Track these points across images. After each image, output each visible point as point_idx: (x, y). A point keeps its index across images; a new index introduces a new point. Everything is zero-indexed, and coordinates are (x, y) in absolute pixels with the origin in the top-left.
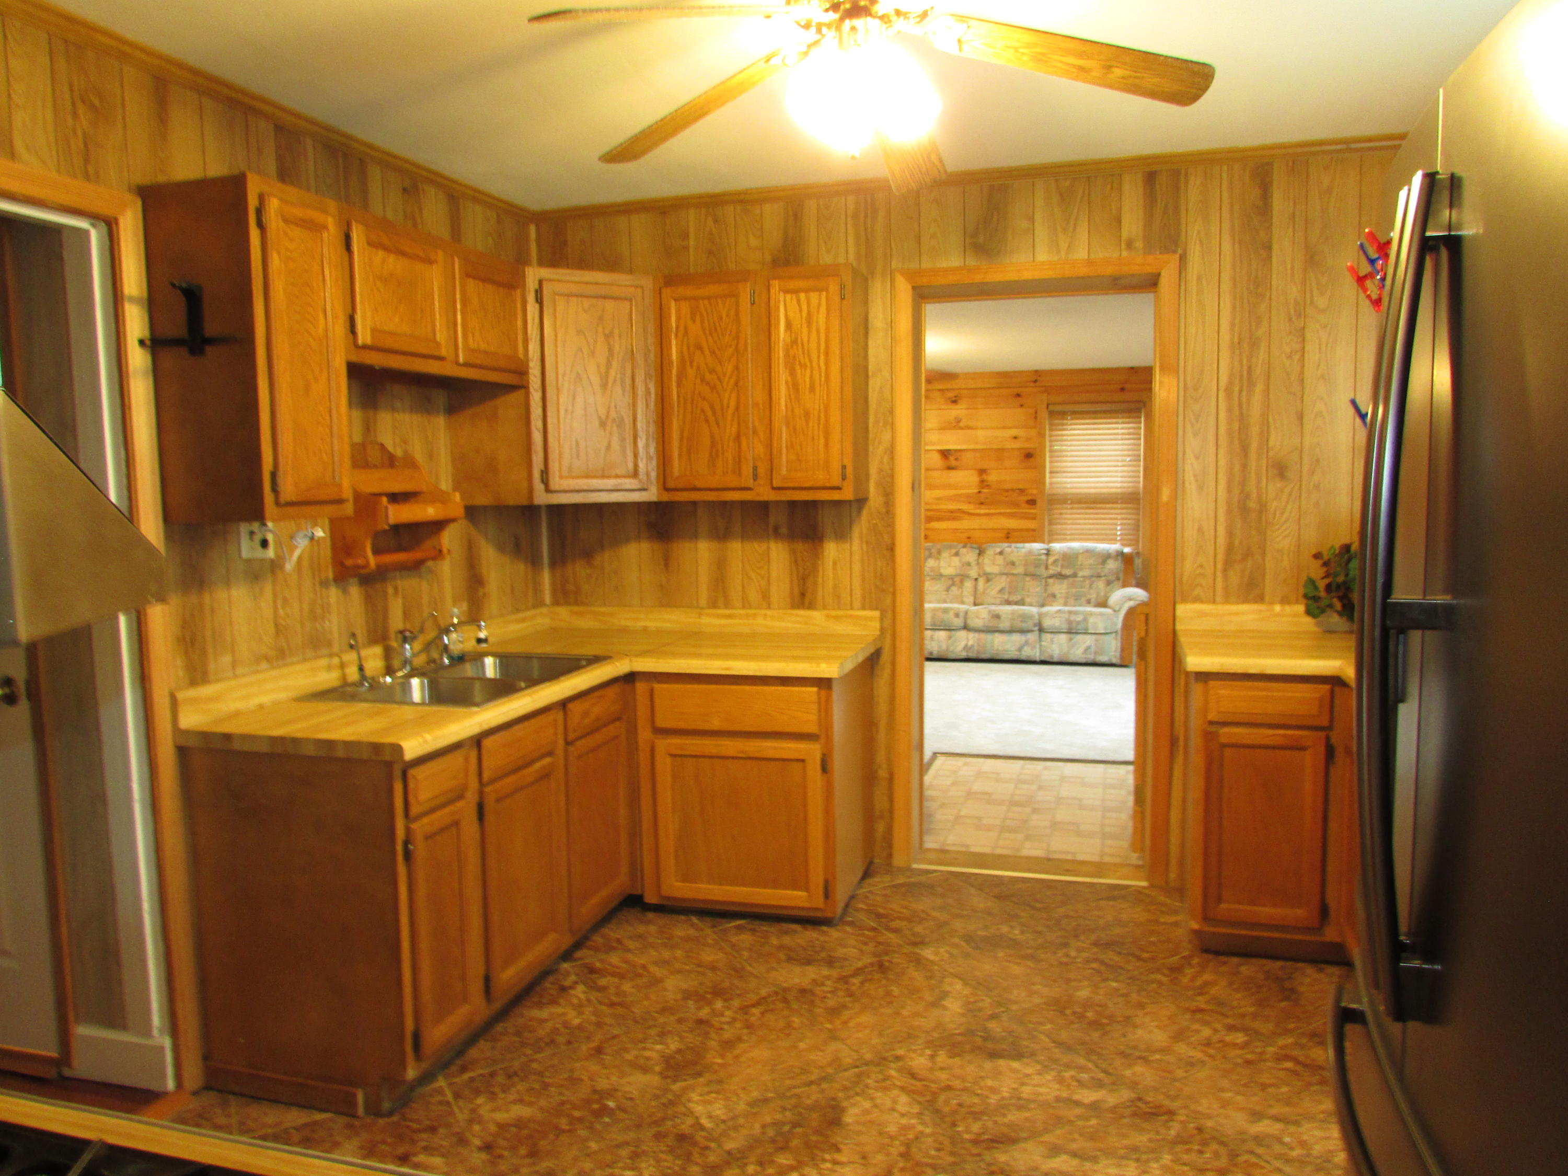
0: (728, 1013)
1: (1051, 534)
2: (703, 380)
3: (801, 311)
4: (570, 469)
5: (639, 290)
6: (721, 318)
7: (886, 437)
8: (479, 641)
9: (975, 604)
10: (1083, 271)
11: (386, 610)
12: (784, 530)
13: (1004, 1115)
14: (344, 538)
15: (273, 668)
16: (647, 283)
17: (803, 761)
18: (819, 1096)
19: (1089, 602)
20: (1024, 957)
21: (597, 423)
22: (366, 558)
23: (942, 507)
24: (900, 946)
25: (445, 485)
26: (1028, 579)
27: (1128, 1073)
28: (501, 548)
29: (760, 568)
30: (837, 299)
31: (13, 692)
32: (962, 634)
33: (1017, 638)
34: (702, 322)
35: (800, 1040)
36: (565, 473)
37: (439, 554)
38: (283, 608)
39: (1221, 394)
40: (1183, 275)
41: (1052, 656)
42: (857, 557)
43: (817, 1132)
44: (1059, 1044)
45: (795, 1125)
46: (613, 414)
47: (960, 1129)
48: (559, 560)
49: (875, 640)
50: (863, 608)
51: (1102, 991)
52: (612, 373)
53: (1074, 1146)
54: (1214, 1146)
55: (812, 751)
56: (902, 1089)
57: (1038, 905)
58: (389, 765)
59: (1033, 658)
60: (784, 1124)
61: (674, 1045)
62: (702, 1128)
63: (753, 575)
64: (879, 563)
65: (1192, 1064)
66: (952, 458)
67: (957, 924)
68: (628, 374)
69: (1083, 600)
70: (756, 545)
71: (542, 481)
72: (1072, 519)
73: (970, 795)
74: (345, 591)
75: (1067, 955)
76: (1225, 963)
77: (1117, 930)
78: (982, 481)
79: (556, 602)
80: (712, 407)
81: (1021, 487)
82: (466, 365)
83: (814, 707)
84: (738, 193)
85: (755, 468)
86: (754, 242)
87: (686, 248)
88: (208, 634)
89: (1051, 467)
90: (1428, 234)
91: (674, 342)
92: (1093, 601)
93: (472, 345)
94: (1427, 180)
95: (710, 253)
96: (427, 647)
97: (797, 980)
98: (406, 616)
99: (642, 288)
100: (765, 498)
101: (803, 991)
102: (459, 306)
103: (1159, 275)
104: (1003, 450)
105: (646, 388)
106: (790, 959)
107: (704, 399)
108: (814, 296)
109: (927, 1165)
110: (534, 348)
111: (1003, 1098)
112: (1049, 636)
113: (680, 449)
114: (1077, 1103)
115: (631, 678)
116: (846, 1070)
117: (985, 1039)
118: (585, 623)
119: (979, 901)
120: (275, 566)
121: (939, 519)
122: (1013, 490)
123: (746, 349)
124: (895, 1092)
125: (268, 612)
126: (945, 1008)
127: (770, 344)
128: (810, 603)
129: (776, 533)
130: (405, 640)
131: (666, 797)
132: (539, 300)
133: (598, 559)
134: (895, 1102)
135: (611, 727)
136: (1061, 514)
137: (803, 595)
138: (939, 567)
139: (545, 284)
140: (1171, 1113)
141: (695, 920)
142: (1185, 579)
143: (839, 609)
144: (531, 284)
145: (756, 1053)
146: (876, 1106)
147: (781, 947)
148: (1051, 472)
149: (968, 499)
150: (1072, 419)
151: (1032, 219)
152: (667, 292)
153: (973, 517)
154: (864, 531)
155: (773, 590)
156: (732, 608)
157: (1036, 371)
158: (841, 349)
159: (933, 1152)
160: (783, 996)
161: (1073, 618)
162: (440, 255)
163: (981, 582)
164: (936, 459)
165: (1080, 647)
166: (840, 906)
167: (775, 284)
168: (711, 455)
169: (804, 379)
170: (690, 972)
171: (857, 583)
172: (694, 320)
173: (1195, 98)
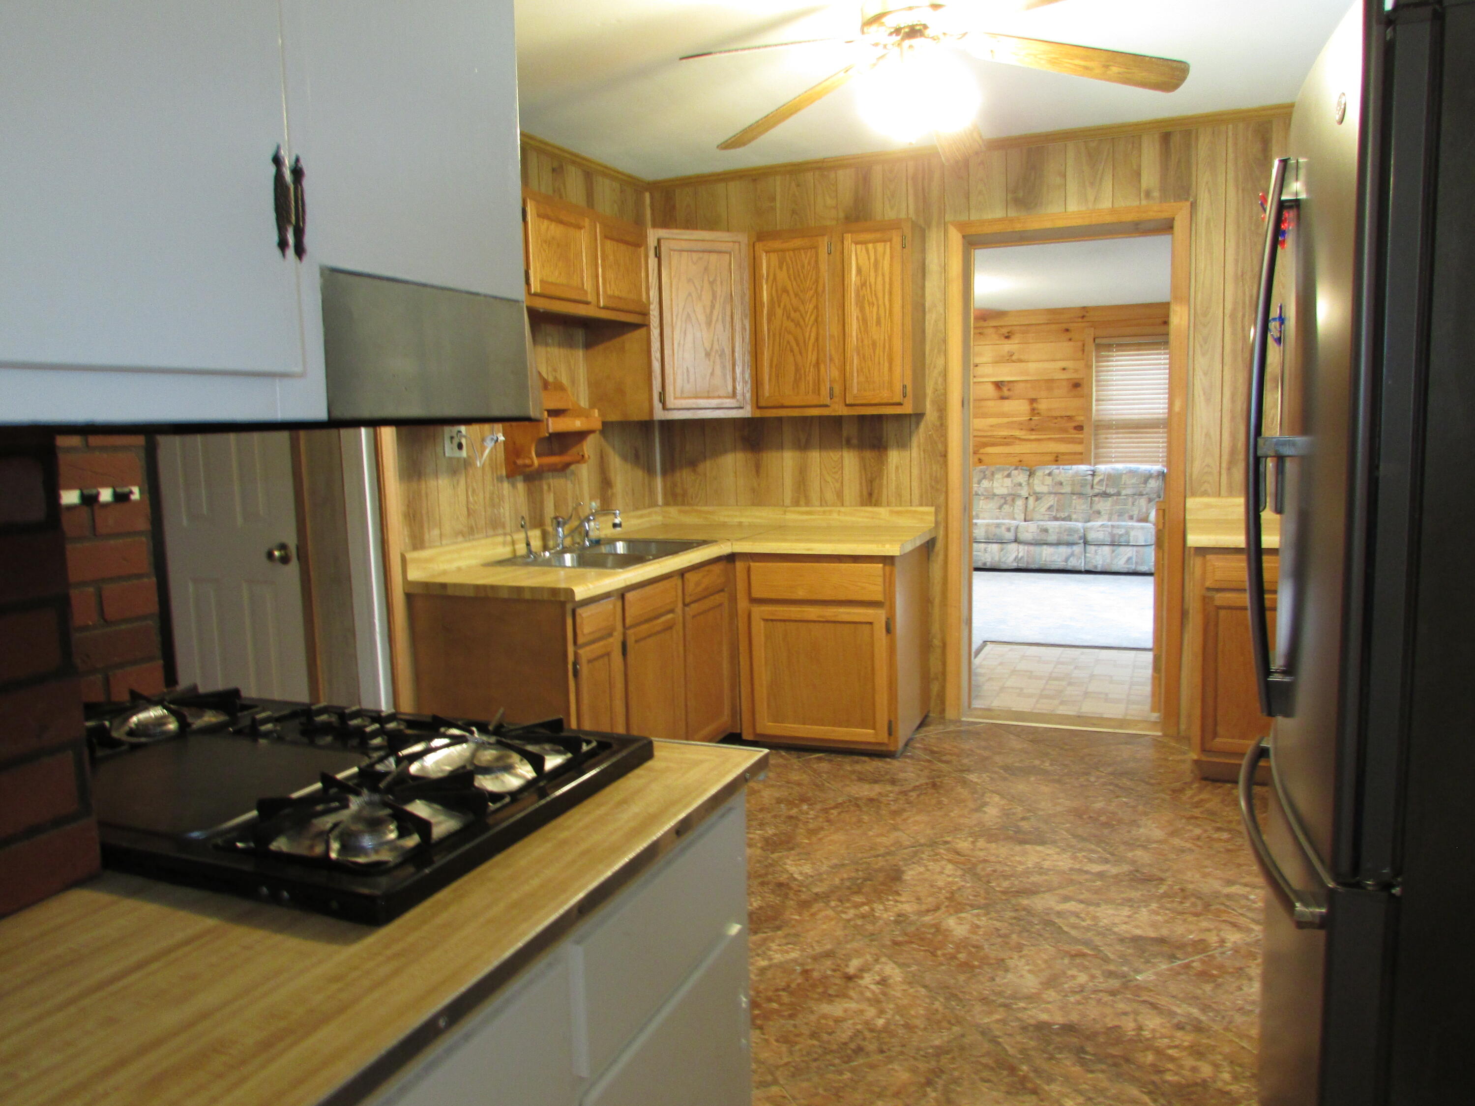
0: (812, 812)
1: (1097, 456)
2: (788, 317)
3: (869, 259)
4: (682, 392)
5: (737, 246)
6: (803, 267)
7: (940, 362)
8: (615, 525)
9: (1025, 521)
10: (1108, 219)
11: (542, 502)
12: (855, 441)
13: (1028, 878)
14: (514, 443)
15: (466, 541)
16: (743, 238)
17: (871, 623)
18: (885, 863)
19: (1131, 518)
20: (1053, 781)
21: (703, 354)
22: (531, 459)
23: (995, 433)
24: (950, 772)
25: (584, 403)
26: (1075, 497)
27: (1130, 855)
28: (625, 458)
29: (836, 473)
30: (898, 247)
31: (286, 554)
32: (1014, 546)
33: (1064, 550)
34: (788, 270)
35: (870, 830)
36: (678, 394)
37: (582, 459)
38: (473, 496)
39: (1227, 319)
40: (1194, 218)
41: (1096, 567)
42: (915, 463)
43: (882, 884)
44: (1075, 836)
45: (865, 880)
46: (716, 347)
47: (993, 884)
48: (669, 467)
49: (930, 530)
50: (921, 505)
51: (1114, 804)
52: (715, 313)
53: (1082, 897)
54: (1193, 899)
55: (879, 616)
56: (949, 861)
57: (1066, 747)
58: (563, 604)
59: (1078, 568)
60: (858, 879)
61: (770, 831)
62: (795, 879)
63: (829, 479)
64: (934, 469)
65: (1183, 851)
66: (1005, 389)
67: (997, 758)
68: (728, 313)
69: (1126, 516)
70: (832, 454)
71: (660, 401)
72: (1117, 443)
73: (1014, 672)
74: (514, 486)
75: (1088, 780)
76: (1219, 787)
77: (1132, 765)
78: (1033, 409)
79: (666, 504)
80: (796, 340)
81: (1068, 414)
82: (605, 308)
83: (880, 580)
84: (817, 162)
85: (831, 389)
86: (830, 202)
87: (773, 209)
88: (424, 511)
89: (1097, 395)
90: (1283, 198)
91: (765, 287)
92: (1135, 517)
93: (609, 292)
94: (1282, 164)
95: (794, 212)
96: (572, 532)
97: (866, 793)
98: (556, 507)
99: (739, 242)
100: (840, 413)
101: (871, 800)
102: (600, 262)
103: (1173, 219)
104: (1052, 380)
105: (743, 324)
106: (860, 779)
107: (790, 333)
108: (880, 246)
109: (966, 904)
110: (654, 294)
111: (1028, 868)
112: (1093, 548)
113: (770, 375)
114: (1087, 872)
115: (732, 558)
116: (906, 848)
117: (1016, 832)
118: (691, 519)
119: (1015, 743)
120: (467, 464)
121: (993, 445)
122: (1062, 417)
123: (824, 291)
124: (944, 863)
125: (462, 498)
126: (985, 813)
127: (843, 285)
128: (877, 501)
129: (849, 444)
130: (558, 524)
131: (760, 654)
132: (658, 255)
133: (701, 468)
134: (943, 868)
135: (717, 596)
136: (1107, 438)
137: (870, 494)
138: (992, 488)
139: (662, 241)
140: (1162, 880)
141: (783, 753)
142: (1194, 477)
143: (901, 506)
144: (652, 242)
145: (835, 837)
146: (928, 870)
147: (854, 772)
148: (1097, 400)
149: (1021, 426)
150: (1117, 351)
151: (1064, 176)
152: (759, 246)
153: (1024, 443)
154: (922, 441)
155: (846, 492)
156: (812, 506)
157: (1084, 308)
158: (903, 289)
159: (971, 897)
160: (855, 803)
161: (1116, 531)
162: (587, 222)
163: (1031, 500)
164: (990, 390)
165: (1122, 558)
166: (901, 744)
167: (848, 237)
168: (795, 379)
169: (872, 313)
170: (780, 786)
171: (915, 484)
172: (781, 268)
173: (1175, 87)
